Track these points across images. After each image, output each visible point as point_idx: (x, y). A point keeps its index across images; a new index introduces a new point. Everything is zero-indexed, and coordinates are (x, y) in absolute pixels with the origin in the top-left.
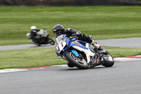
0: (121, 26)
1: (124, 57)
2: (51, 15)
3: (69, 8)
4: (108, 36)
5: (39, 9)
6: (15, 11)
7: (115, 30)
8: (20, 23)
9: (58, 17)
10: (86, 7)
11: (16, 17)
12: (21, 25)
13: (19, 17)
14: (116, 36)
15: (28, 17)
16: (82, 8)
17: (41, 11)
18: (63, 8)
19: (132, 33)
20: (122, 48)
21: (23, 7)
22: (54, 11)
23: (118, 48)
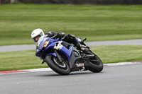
2: (97, 14)
3: (115, 7)
5: (85, 8)
6: (62, 9)
8: (66, 22)
9: (104, 16)
10: (133, 6)
11: (62, 15)
12: (67, 23)
13: (65, 16)
15: (74, 16)
16: (128, 7)
17: (88, 9)
18: (110, 7)
21: (69, 5)
22: (101, 9)
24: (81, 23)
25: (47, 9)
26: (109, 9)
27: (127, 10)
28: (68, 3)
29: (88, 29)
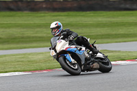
0: (122, 31)
1: (124, 60)
4: (109, 40)
5: (42, 15)
6: (19, 16)
7: (116, 35)
10: (88, 12)
12: (25, 30)
14: (117, 40)
16: (84, 13)
17: (44, 16)
18: (66, 13)
19: (132, 37)
20: (123, 52)
22: (57, 16)
23: (119, 51)
24: (39, 29)
25: (4, 16)
26: (65, 16)
27: (82, 16)
28: (26, 10)
29: (45, 35)
